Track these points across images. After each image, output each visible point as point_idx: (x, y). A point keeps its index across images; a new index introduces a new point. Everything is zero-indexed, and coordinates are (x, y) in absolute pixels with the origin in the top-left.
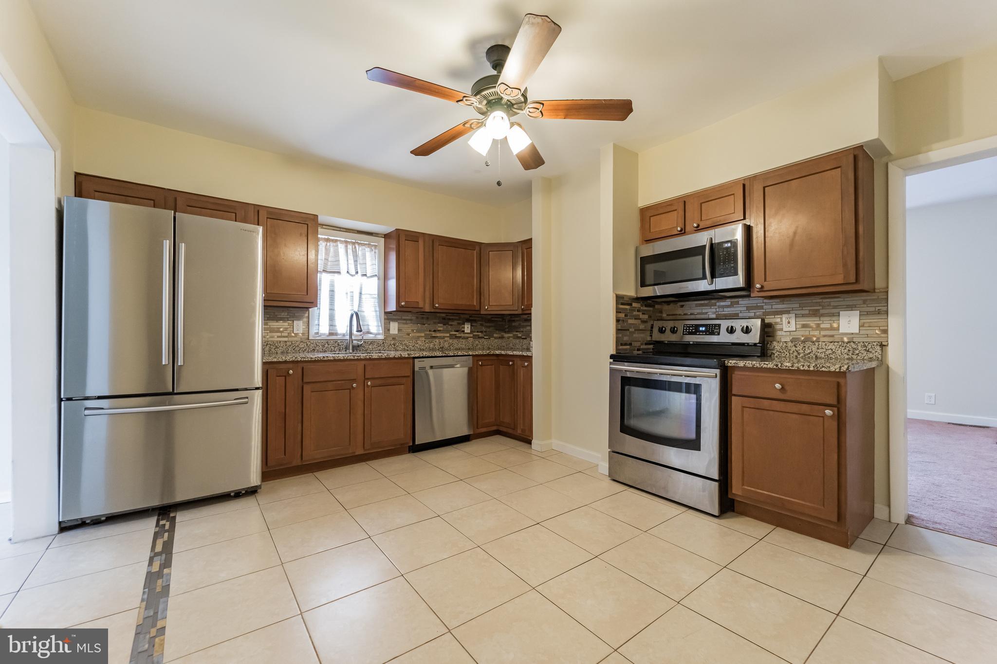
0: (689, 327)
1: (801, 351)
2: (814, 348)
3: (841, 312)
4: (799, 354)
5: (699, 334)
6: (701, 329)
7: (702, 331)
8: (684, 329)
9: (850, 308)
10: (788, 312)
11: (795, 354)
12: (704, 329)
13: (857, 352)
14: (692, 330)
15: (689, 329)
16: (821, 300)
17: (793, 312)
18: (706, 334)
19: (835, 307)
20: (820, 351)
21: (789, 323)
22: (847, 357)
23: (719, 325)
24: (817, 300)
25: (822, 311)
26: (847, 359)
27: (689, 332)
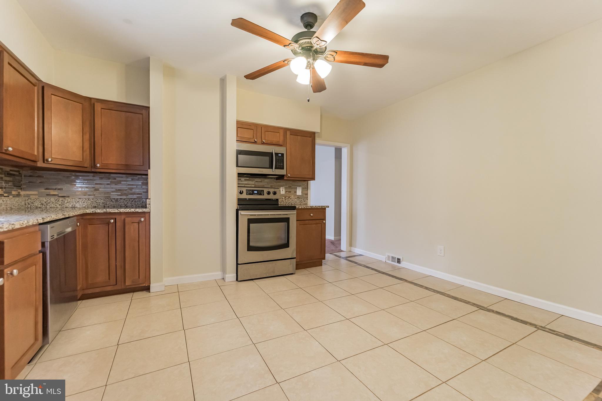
0: (249, 191)
1: (287, 202)
2: (291, 201)
3: (297, 188)
4: (286, 203)
5: (255, 195)
6: (255, 192)
7: (256, 193)
8: (246, 192)
9: (300, 186)
10: (282, 186)
11: (285, 203)
12: (256, 192)
13: (302, 202)
14: (251, 192)
15: (249, 192)
16: (292, 182)
17: (284, 186)
18: (258, 195)
19: (296, 185)
20: (293, 202)
21: (283, 190)
22: (299, 203)
23: (263, 191)
24: (291, 182)
25: (292, 187)
26: (300, 204)
27: (249, 193)
